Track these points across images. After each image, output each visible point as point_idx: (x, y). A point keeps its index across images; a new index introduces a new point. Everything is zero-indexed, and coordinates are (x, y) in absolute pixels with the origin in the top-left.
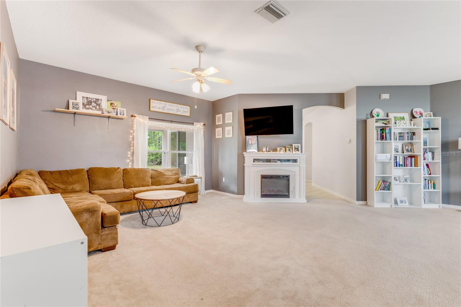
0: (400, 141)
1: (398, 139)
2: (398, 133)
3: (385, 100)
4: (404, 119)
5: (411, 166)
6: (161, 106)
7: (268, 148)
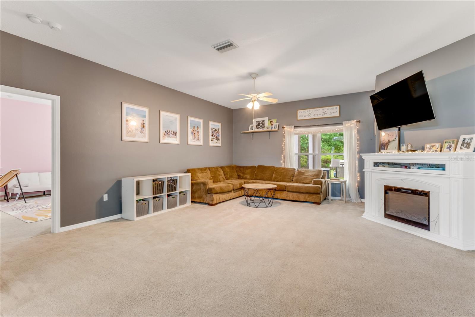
6: (307, 114)
7: (409, 146)
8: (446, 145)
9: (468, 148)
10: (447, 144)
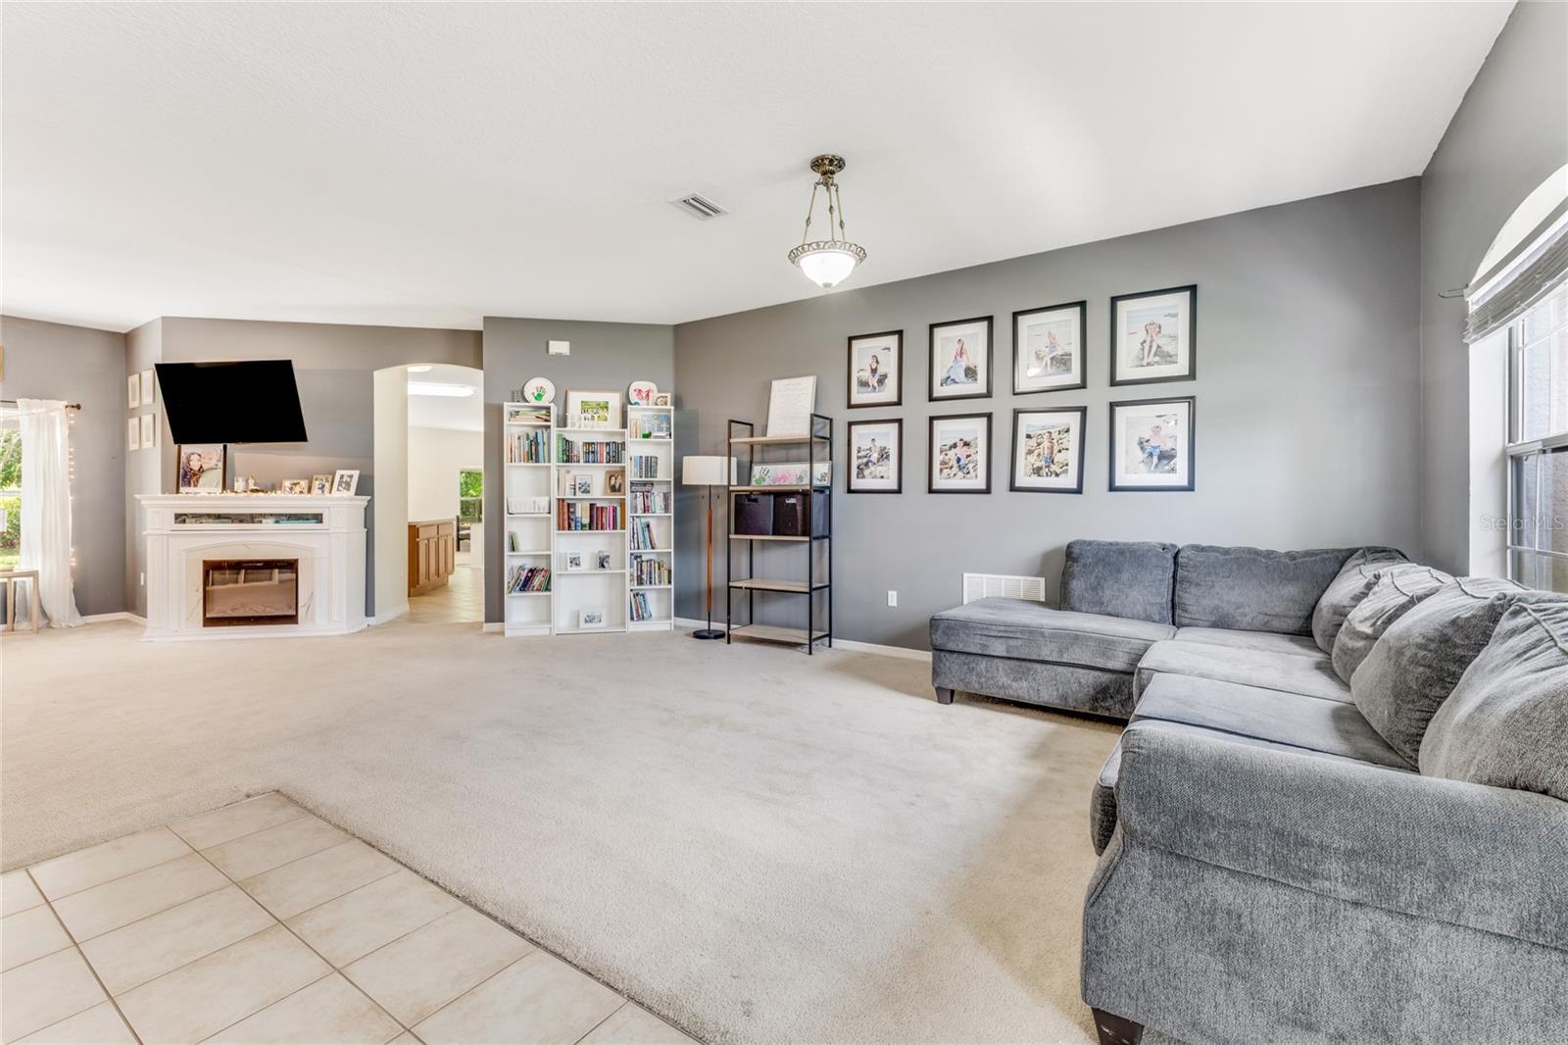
0: (587, 464)
1: (582, 461)
2: (581, 444)
3: (559, 356)
4: (607, 408)
5: (615, 528)
7: (251, 482)
8: (316, 484)
9: (348, 490)
10: (318, 482)
